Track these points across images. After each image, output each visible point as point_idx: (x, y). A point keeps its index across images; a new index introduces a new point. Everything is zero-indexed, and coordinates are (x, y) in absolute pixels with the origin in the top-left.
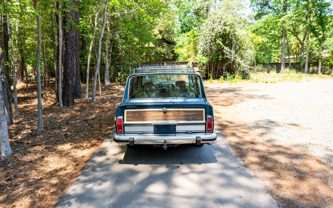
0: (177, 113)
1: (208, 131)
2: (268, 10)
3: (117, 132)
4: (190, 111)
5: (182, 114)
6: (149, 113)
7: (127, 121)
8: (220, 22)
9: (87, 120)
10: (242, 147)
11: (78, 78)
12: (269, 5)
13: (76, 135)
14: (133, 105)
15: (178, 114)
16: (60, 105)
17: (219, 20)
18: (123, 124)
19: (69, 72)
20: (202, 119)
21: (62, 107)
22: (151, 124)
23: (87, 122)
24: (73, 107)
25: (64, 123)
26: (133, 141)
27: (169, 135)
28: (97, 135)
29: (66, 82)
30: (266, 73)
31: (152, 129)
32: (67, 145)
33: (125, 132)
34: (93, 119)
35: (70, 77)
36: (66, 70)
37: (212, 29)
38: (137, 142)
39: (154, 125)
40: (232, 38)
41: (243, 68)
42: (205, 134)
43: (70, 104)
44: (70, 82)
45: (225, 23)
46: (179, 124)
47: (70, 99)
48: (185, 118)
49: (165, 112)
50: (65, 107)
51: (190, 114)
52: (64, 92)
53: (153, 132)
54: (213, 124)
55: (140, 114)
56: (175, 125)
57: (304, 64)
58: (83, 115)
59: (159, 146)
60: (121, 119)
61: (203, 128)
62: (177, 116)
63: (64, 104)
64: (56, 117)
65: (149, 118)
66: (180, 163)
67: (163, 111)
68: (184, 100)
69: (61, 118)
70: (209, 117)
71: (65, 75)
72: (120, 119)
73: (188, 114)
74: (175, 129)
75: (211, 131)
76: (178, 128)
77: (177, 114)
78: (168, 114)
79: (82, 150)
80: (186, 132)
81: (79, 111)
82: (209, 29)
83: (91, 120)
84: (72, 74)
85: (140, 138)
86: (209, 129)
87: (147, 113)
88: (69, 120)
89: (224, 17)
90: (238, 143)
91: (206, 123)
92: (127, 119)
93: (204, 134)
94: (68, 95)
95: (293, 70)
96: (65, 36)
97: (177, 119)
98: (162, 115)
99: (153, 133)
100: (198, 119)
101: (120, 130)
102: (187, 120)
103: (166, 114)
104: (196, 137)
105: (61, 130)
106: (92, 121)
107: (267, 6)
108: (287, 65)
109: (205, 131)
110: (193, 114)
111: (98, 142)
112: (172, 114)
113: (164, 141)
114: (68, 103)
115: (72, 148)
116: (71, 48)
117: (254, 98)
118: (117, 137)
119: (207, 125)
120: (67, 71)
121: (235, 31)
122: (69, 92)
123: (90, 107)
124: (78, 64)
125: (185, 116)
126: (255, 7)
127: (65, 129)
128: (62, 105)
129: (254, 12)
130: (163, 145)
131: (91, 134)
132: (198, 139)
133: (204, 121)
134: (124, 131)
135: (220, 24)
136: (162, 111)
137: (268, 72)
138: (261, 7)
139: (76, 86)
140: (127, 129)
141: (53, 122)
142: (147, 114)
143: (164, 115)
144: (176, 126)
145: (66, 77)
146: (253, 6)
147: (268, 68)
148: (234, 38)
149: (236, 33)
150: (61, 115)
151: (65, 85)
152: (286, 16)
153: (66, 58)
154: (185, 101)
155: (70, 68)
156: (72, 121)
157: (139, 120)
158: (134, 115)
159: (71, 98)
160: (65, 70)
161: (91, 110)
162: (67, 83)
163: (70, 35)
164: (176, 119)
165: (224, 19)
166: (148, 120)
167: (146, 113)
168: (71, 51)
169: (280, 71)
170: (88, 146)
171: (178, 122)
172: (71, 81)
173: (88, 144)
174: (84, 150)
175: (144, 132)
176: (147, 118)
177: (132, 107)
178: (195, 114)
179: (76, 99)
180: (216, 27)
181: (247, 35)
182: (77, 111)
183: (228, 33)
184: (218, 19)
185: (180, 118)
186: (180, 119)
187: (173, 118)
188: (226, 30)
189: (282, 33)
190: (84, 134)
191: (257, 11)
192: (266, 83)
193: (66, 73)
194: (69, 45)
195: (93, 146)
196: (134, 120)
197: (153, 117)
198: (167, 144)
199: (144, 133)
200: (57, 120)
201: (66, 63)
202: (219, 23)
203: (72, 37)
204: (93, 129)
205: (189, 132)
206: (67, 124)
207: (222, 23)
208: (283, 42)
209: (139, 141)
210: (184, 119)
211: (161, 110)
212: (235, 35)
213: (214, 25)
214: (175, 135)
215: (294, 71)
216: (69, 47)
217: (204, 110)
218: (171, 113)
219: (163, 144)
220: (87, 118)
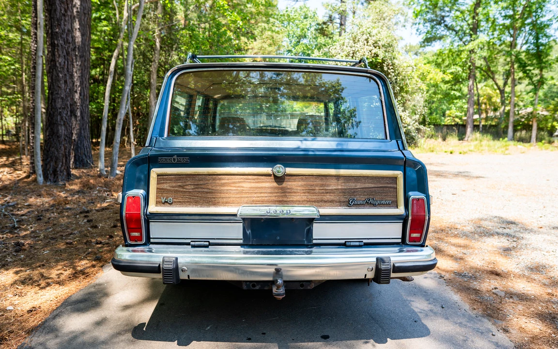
0: (319, 182)
1: (412, 239)
2: (444, 33)
3: (125, 240)
4: (358, 178)
5: (333, 185)
6: (230, 181)
7: (158, 203)
8: (367, 40)
9: (88, 212)
10: (475, 285)
11: (85, 125)
12: (446, 23)
13: (46, 245)
14: (179, 155)
15: (322, 185)
16: (38, 180)
17: (365, 37)
18: (146, 214)
19: (60, 108)
20: (393, 204)
21: (41, 184)
22: (235, 215)
23: (86, 217)
24: (65, 185)
25: (32, 217)
26: (176, 270)
27: (291, 253)
28: (99, 246)
29: (52, 129)
30: (440, 140)
31: (236, 231)
32: (6, 272)
33: (152, 240)
34: (103, 209)
35: (62, 118)
36: (53, 103)
37: (351, 52)
38: (187, 273)
39: (244, 219)
40: (389, 71)
41: (406, 125)
42: (401, 251)
43: (60, 177)
44: (62, 130)
45: (376, 43)
46: (324, 218)
47: (60, 166)
48: (343, 199)
49: (279, 179)
50: (48, 183)
51: (359, 186)
52: (48, 151)
53: (241, 241)
54: (427, 218)
55: (201, 182)
56: (311, 221)
57: (507, 127)
58: (83, 200)
59: (257, 288)
60: (139, 198)
61: (394, 231)
62: (317, 191)
63: (46, 178)
64: (17, 204)
65: (227, 195)
66: (319, 336)
67: (272, 177)
68: (337, 145)
69: (29, 206)
70: (417, 197)
71: (50, 113)
72: (135, 198)
73: (352, 185)
74: (310, 232)
75: (419, 239)
76: (320, 231)
77: (317, 185)
78: (290, 183)
79: (42, 288)
80: (343, 241)
81: (78, 192)
82: (345, 53)
83: (98, 211)
84: (65, 112)
85: (197, 260)
86: (414, 235)
87: (223, 181)
88: (47, 210)
89: (374, 32)
90: (459, 274)
91: (407, 216)
92: (157, 197)
93: (397, 249)
94: (57, 159)
95: (487, 137)
96: (51, 29)
97: (318, 202)
98: (271, 188)
99: (241, 245)
100: (383, 202)
101: (137, 234)
102: (349, 205)
103: (284, 185)
104: (375, 260)
105: (15, 233)
106: (99, 213)
107: (443, 25)
108: (476, 128)
109: (400, 241)
110: (367, 185)
111: (94, 266)
112: (302, 186)
113: (276, 269)
114: (55, 175)
115: (15, 283)
116: (64, 56)
117: (445, 177)
118: (124, 254)
119: (409, 222)
120: (55, 105)
121: (394, 58)
122: (58, 151)
123: (103, 186)
124: (85, 97)
125: (344, 192)
126: (421, 26)
127: (26, 230)
128: (41, 179)
129: (420, 34)
130: (273, 282)
131: (86, 243)
132: (383, 267)
133: (401, 210)
134: (148, 237)
135: (366, 44)
136: (269, 175)
137: (444, 139)
138: (432, 27)
139: (81, 143)
140: (157, 230)
141: (5, 215)
142: (223, 185)
143: (275, 188)
144: (315, 225)
145: (52, 118)
146: (417, 24)
147: (443, 131)
148: (392, 70)
149: (395, 61)
150: (32, 200)
151: (50, 137)
152: (476, 42)
153: (54, 77)
154: (340, 147)
155: (62, 98)
156: (53, 213)
157: (196, 203)
158: (180, 186)
159: (62, 166)
160: (51, 103)
161: (105, 191)
162: (54, 133)
163: (62, 26)
164: (314, 202)
165: (373, 36)
166: (226, 204)
167: (220, 179)
168: (64, 63)
169: (464, 138)
170: (62, 277)
171: (320, 210)
172: (63, 128)
173: (66, 271)
174: (48, 288)
175: (211, 241)
176: (223, 195)
177: (174, 159)
178: (373, 186)
179: (79, 169)
180: (359, 49)
181: (415, 66)
182: (73, 193)
183: (380, 61)
184: (363, 35)
185: (328, 197)
186: (325, 202)
187: (305, 198)
188: (377, 56)
189: (469, 72)
190: (67, 243)
191: (425, 34)
192: (451, 153)
193: (53, 110)
194: (60, 48)
195: (75, 276)
196: (181, 203)
197: (242, 192)
198: (285, 279)
199: (211, 244)
200: (18, 210)
201: (52, 87)
202: (365, 42)
203: (69, 30)
204: (94, 231)
205: (352, 244)
206: (38, 219)
207: (371, 42)
208: (471, 86)
209: (194, 271)
210: (340, 202)
211: (268, 170)
212: (393, 65)
213: (356, 45)
214: (310, 253)
215: (489, 137)
216: (60, 53)
217: (399, 174)
218: (300, 183)
219: (271, 279)
220: (91, 207)
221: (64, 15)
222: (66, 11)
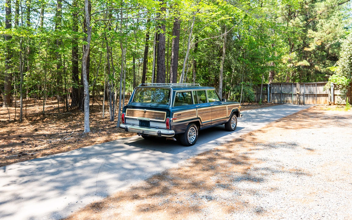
0: (151, 113)
14: (131, 106)
18: (125, 117)
20: (163, 119)
22: (137, 119)
26: (127, 128)
31: (138, 123)
33: (126, 123)
39: (139, 120)
46: (151, 121)
56: (149, 121)
60: (124, 114)
62: (150, 115)
70: (168, 118)
73: (157, 114)
74: (149, 124)
76: (152, 124)
78: (146, 113)
80: (155, 127)
85: (130, 127)
86: (168, 127)
92: (127, 114)
93: (165, 130)
98: (143, 114)
99: (139, 126)
101: (124, 121)
102: (156, 119)
109: (166, 128)
113: (143, 131)
125: (155, 116)
132: (159, 133)
133: (164, 121)
140: (127, 121)
157: (132, 116)
158: (130, 112)
164: (150, 117)
166: (135, 116)
171: (151, 119)
178: (160, 115)
185: (152, 117)
187: (148, 116)
196: (130, 116)
197: (138, 114)
199: (134, 125)
205: (157, 128)
210: (154, 118)
211: (143, 110)
214: (149, 128)
217: (166, 112)
218: (148, 113)
219: (141, 133)
221: (161, 55)
222: (162, 54)
